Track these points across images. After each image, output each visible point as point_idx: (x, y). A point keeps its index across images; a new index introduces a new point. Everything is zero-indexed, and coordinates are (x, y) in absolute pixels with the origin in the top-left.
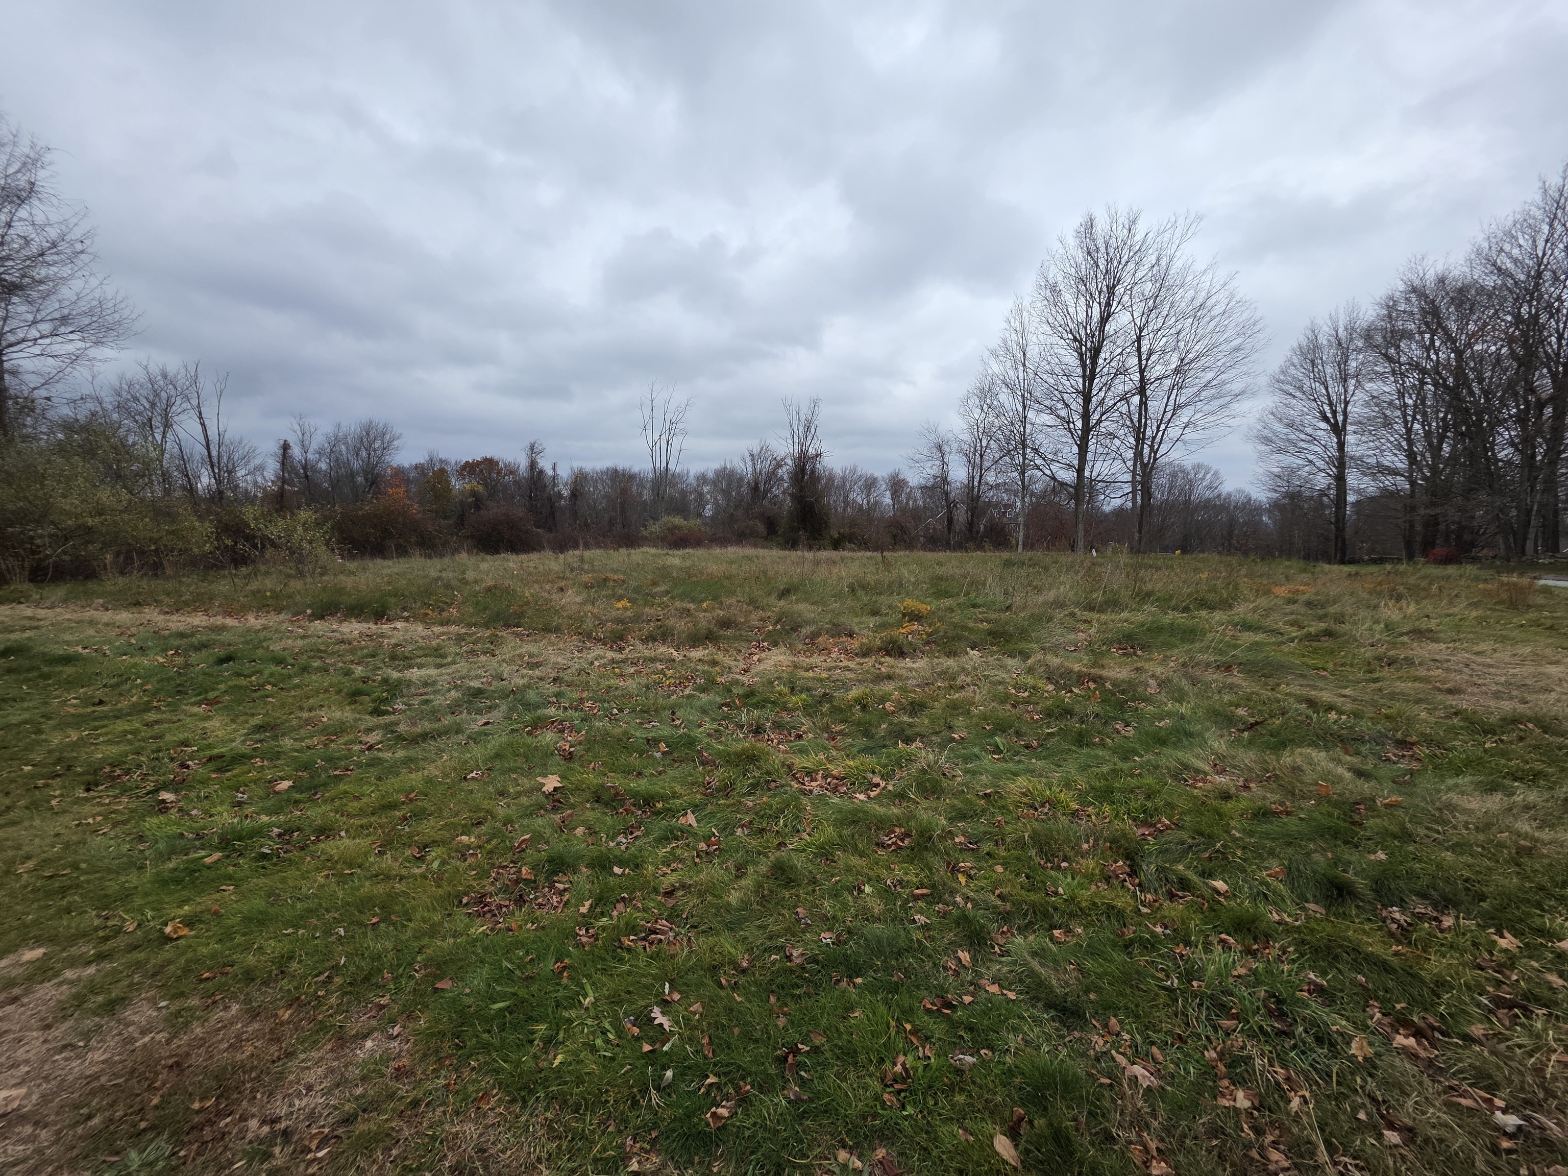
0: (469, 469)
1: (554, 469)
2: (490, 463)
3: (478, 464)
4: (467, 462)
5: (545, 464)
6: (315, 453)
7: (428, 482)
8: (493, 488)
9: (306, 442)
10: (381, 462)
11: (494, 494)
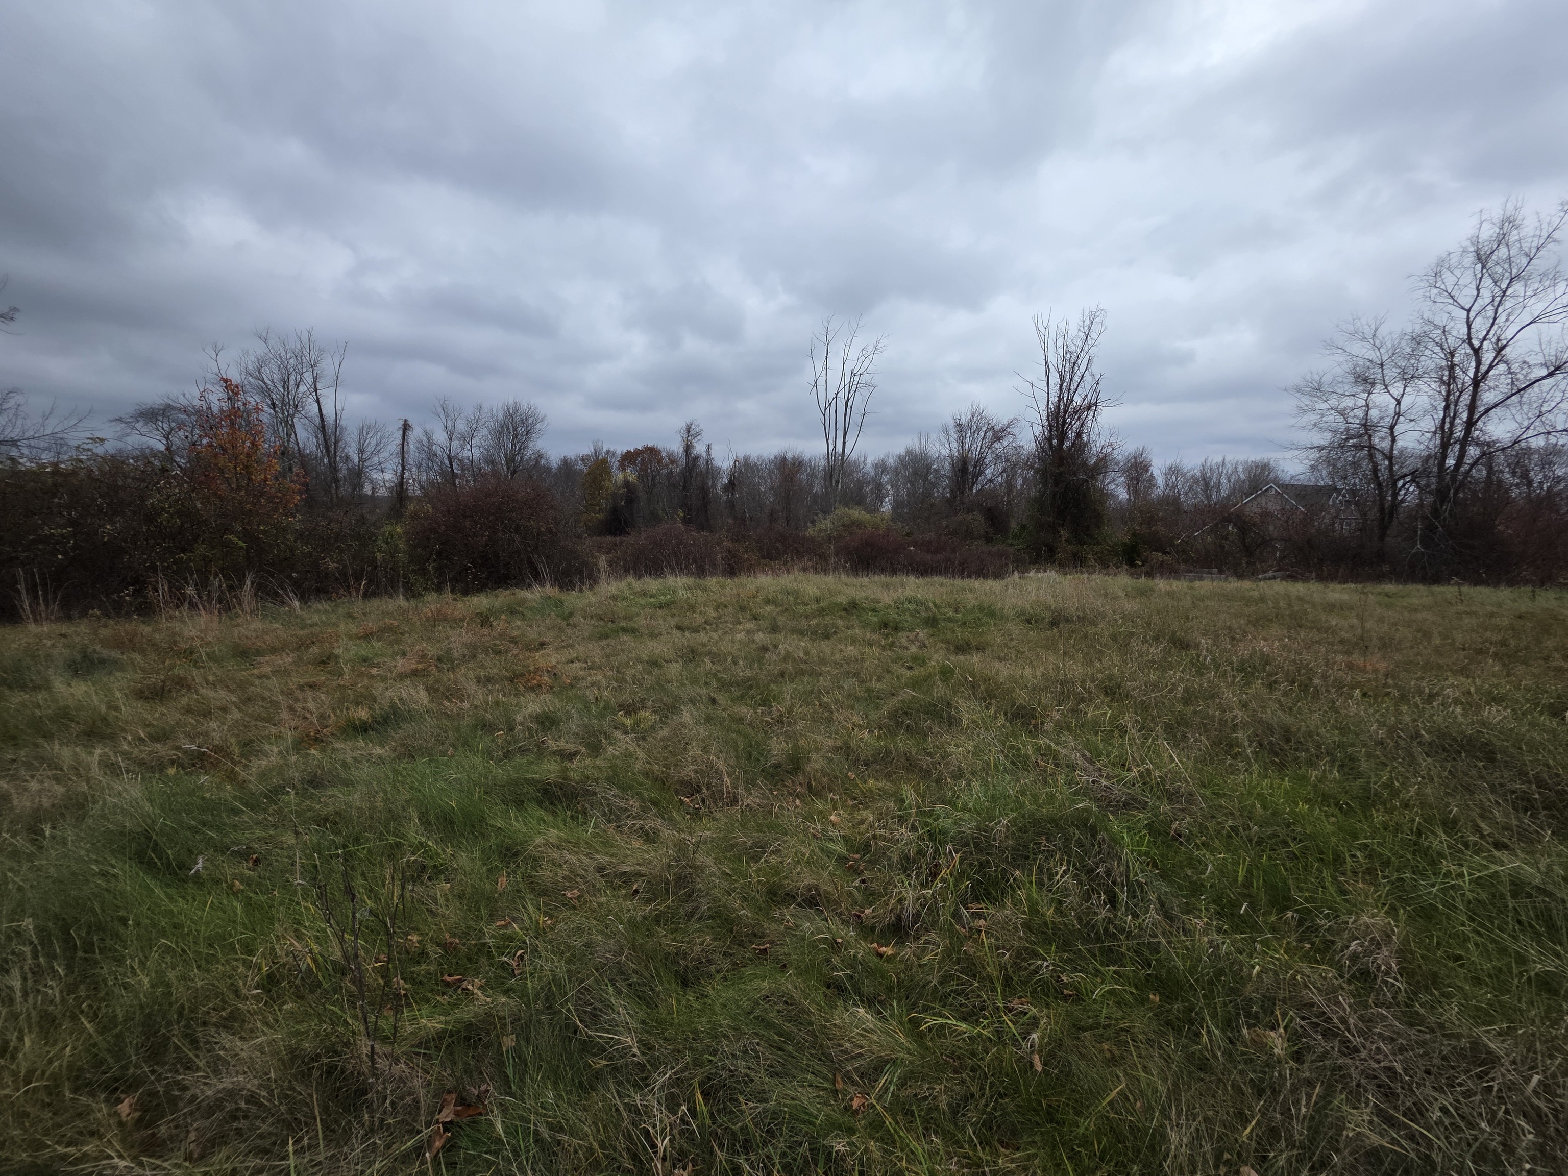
0: (629, 458)
1: (708, 451)
2: (651, 452)
3: (638, 453)
4: (628, 452)
5: (699, 448)
6: (459, 439)
7: (589, 474)
8: (653, 480)
9: (450, 427)
10: (524, 448)
11: (654, 485)
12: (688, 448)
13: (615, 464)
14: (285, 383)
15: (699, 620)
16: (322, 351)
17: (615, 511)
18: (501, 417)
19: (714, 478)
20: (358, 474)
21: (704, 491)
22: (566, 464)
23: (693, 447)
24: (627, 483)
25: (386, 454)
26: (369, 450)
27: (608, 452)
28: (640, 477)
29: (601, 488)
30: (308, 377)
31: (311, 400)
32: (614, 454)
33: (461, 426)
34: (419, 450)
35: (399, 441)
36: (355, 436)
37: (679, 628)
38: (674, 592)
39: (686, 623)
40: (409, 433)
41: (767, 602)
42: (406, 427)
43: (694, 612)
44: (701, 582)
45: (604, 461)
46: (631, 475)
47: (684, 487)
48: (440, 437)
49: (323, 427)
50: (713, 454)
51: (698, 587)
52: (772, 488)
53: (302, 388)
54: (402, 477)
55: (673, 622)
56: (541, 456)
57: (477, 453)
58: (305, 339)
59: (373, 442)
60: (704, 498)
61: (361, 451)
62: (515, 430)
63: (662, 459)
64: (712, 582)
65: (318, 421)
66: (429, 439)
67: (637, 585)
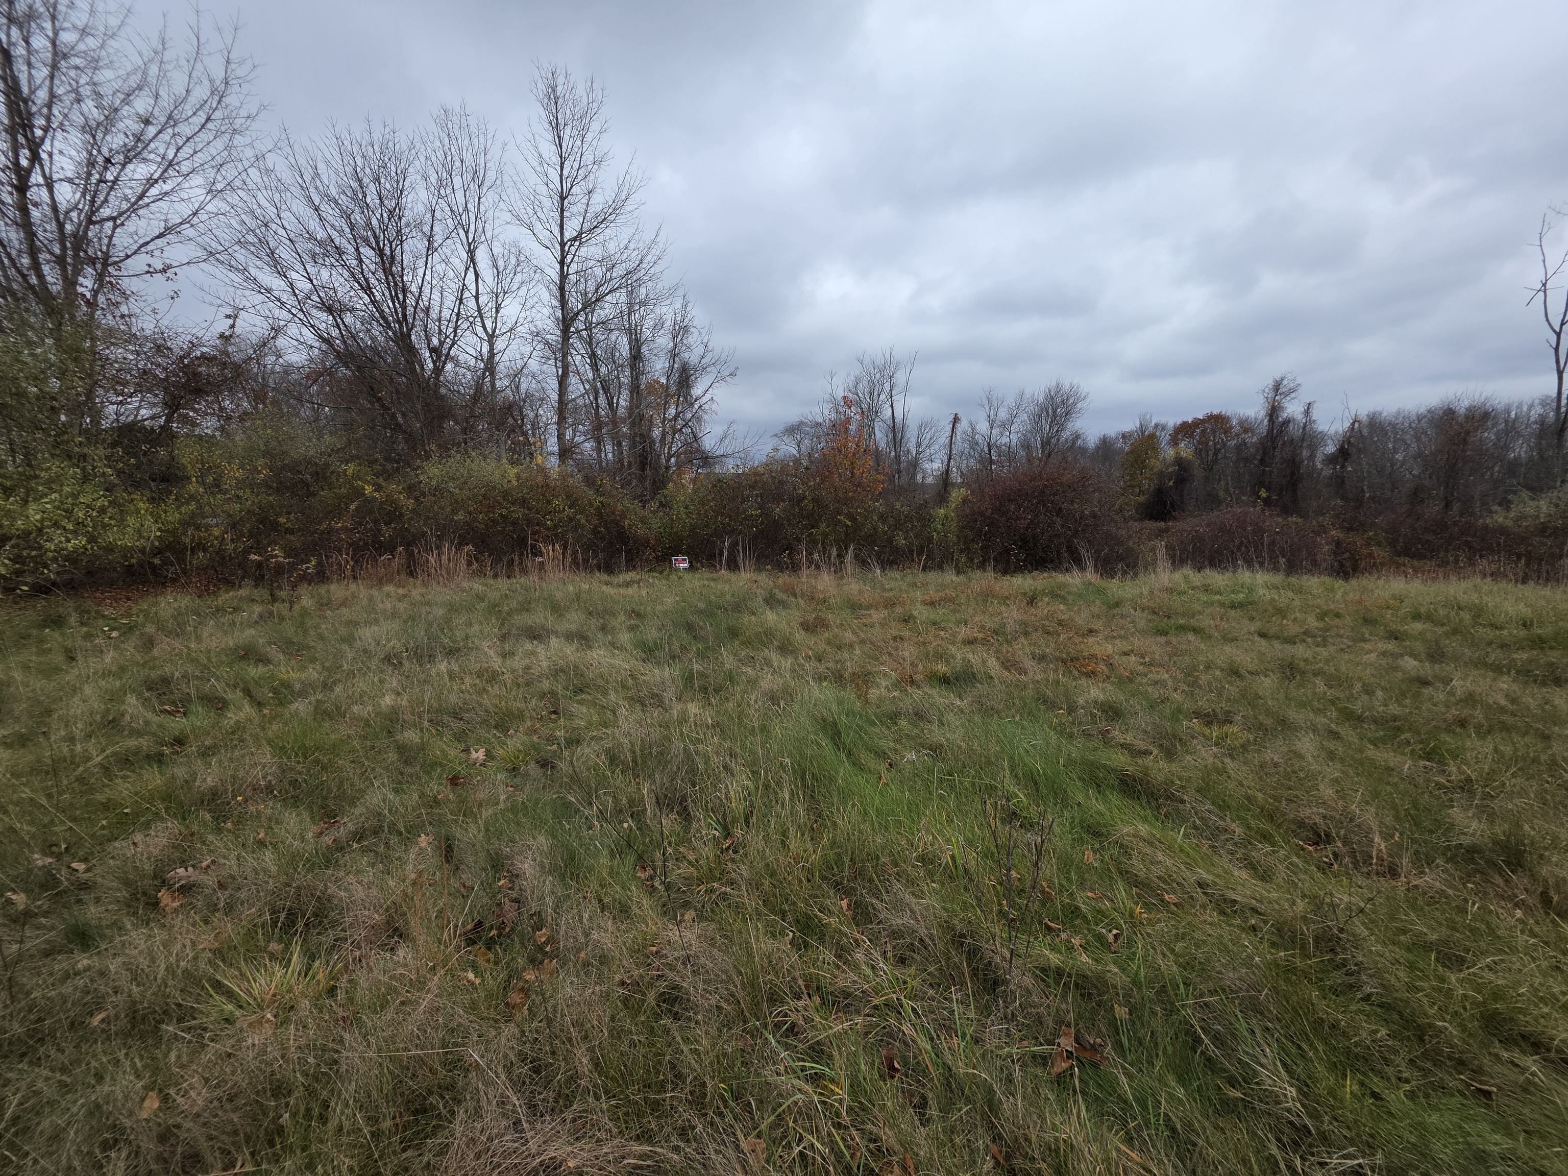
0: (1185, 430)
1: (1307, 412)
2: (1217, 421)
3: (1197, 423)
4: (1184, 424)
5: (1293, 409)
6: (1000, 427)
7: (1132, 452)
8: (1215, 454)
9: (992, 417)
10: (1062, 428)
11: (1216, 461)
12: (1274, 411)
13: (1164, 438)
14: (871, 394)
15: (1294, 630)
16: (898, 365)
17: (1160, 493)
18: (1041, 400)
19: (1313, 448)
20: (915, 464)
21: (1293, 463)
22: (1105, 444)
23: (1282, 409)
24: (1179, 461)
25: (937, 447)
26: (925, 443)
27: (1157, 426)
28: (1198, 452)
29: (1144, 467)
30: (887, 387)
31: (887, 405)
32: (1164, 428)
33: (1003, 414)
34: (964, 440)
35: (949, 434)
36: (915, 433)
37: (1262, 635)
38: (1251, 590)
39: (1273, 630)
40: (958, 425)
41: (1417, 617)
42: (956, 420)
43: (1284, 618)
44: (1293, 580)
45: (1152, 436)
46: (1186, 449)
47: (1262, 461)
48: (983, 427)
49: (894, 427)
50: (1315, 415)
51: (1289, 586)
52: (1419, 455)
53: (882, 397)
54: (948, 465)
55: (1254, 627)
56: (1077, 437)
57: (1014, 438)
58: (887, 356)
59: (928, 437)
60: (1293, 474)
61: (919, 445)
62: (1054, 412)
63: (1231, 428)
64: (1314, 583)
65: (890, 422)
66: (973, 429)
67: (1196, 578)
